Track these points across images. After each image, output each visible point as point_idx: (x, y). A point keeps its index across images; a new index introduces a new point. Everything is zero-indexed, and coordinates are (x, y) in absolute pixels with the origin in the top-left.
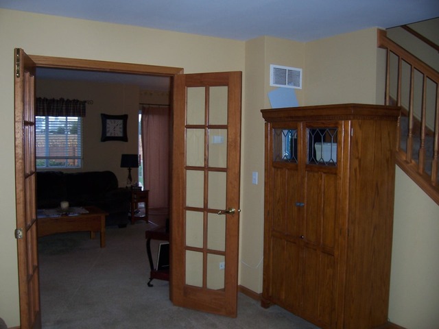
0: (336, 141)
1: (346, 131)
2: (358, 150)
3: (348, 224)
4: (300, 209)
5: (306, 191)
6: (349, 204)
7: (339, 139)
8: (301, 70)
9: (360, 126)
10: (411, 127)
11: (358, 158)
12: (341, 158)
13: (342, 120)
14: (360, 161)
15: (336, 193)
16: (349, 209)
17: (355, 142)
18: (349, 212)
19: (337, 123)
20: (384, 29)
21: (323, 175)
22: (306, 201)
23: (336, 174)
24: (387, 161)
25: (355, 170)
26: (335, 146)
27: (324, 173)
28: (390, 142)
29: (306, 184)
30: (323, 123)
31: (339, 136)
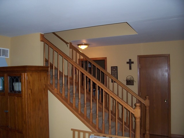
0: (21, 82)
1: (25, 78)
2: (30, 86)
3: (28, 118)
4: (7, 113)
5: (9, 105)
6: (28, 110)
7: (22, 81)
8: (9, 50)
9: (31, 75)
10: (54, 74)
11: (30, 89)
12: (23, 90)
13: (23, 73)
14: (31, 90)
15: (22, 105)
16: (28, 112)
17: (28, 82)
18: (28, 113)
19: (21, 74)
20: (43, 34)
21: (16, 98)
22: (9, 109)
23: (21, 97)
24: (44, 89)
25: (30, 94)
26: (20, 84)
27: (16, 96)
28: (45, 81)
29: (9, 102)
30: (15, 74)
31: (22, 80)
